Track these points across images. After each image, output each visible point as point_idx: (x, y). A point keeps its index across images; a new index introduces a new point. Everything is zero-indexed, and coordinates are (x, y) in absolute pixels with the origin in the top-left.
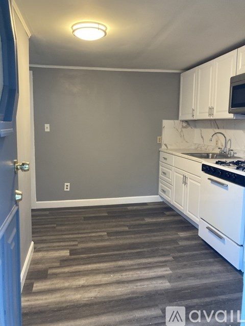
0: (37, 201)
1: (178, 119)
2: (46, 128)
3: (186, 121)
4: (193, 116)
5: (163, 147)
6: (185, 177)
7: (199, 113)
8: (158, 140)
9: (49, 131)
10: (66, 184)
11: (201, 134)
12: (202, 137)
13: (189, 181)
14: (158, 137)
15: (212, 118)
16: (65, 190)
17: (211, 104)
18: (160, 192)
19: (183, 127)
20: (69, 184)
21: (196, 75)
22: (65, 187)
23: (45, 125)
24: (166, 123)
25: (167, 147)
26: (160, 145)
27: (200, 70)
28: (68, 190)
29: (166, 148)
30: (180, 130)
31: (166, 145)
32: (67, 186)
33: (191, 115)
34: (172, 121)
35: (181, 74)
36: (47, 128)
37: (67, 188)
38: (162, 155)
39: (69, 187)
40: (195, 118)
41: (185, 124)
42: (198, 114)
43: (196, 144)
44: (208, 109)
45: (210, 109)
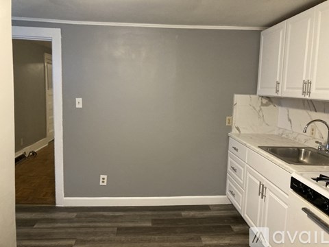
0: (65, 196)
1: (255, 93)
2: (77, 103)
3: (268, 98)
4: (277, 91)
5: (234, 131)
6: (263, 185)
7: (287, 88)
8: (227, 121)
9: (81, 107)
10: (102, 176)
11: (288, 115)
12: (290, 120)
13: (268, 193)
14: (228, 118)
15: (307, 97)
16: (101, 184)
17: (307, 76)
18: (228, 192)
19: (263, 104)
20: (105, 177)
21: (283, 33)
22: (101, 180)
23: (77, 99)
24: (238, 98)
25: (240, 131)
26: (230, 129)
27: (290, 26)
28: (105, 184)
29: (238, 132)
30: (258, 109)
31: (238, 129)
32: (103, 179)
33: (275, 90)
34: (248, 96)
35: (262, 33)
36: (79, 103)
37: (103, 182)
38: (232, 143)
39: (105, 181)
40: (280, 95)
41: (265, 101)
42: (285, 89)
43: (280, 128)
44: (302, 83)
45: (305, 83)
